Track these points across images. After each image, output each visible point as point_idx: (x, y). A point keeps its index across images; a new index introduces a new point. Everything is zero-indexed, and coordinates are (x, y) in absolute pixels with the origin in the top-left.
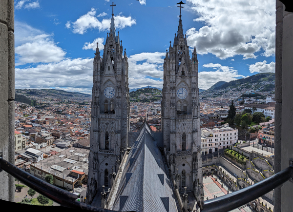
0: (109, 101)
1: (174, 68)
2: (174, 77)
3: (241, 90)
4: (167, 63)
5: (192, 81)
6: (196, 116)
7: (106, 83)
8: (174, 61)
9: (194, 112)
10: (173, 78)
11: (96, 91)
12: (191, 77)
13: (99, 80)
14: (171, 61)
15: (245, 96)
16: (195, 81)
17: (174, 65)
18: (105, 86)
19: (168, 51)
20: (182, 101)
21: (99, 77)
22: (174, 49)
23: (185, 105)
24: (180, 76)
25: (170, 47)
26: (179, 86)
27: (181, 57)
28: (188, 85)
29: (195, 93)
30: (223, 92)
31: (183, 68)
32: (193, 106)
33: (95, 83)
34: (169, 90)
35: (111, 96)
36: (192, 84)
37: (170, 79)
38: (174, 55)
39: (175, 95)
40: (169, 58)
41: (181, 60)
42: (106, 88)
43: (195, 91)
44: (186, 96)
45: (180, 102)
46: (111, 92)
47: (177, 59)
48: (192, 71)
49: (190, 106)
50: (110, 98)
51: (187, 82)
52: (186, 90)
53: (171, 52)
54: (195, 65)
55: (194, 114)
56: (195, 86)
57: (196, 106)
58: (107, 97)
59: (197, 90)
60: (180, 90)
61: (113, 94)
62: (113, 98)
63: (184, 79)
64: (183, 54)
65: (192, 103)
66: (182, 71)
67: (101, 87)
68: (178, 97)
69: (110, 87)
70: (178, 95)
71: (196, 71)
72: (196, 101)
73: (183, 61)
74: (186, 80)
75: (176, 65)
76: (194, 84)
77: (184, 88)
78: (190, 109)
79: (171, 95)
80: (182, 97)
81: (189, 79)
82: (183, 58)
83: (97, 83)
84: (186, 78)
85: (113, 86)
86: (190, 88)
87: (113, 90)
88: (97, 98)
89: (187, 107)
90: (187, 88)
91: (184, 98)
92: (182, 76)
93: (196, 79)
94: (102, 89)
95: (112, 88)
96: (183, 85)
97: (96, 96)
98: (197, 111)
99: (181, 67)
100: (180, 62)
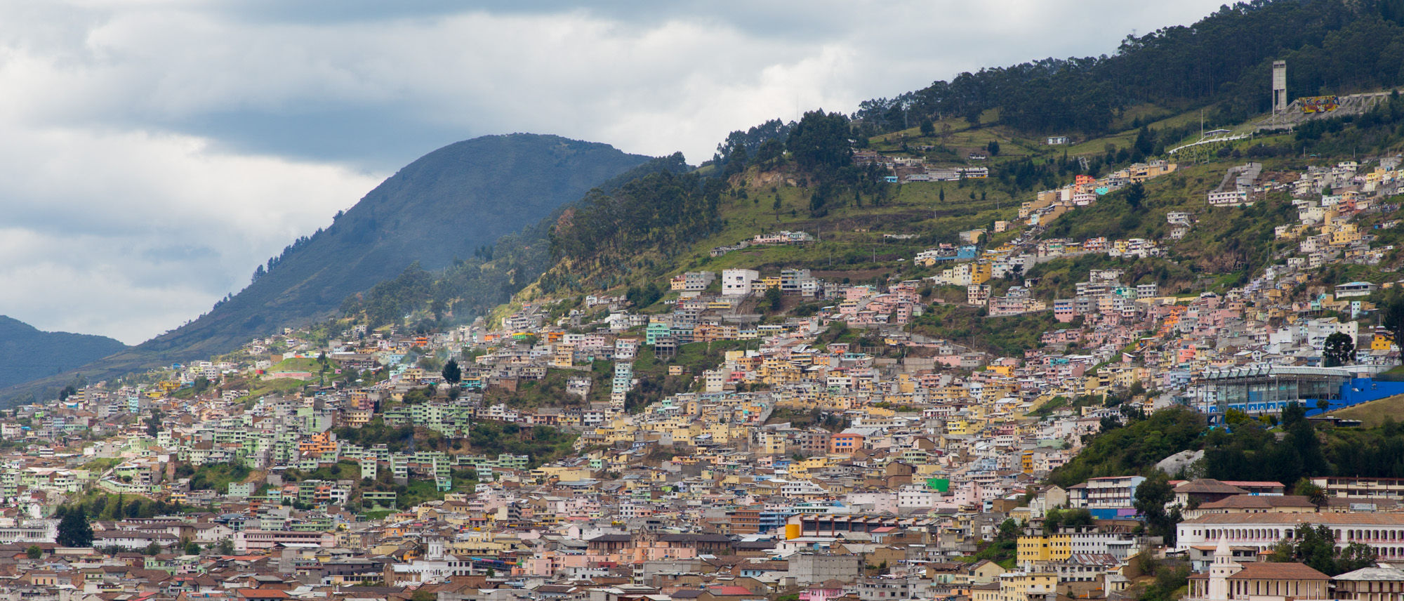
30: (580, 387)
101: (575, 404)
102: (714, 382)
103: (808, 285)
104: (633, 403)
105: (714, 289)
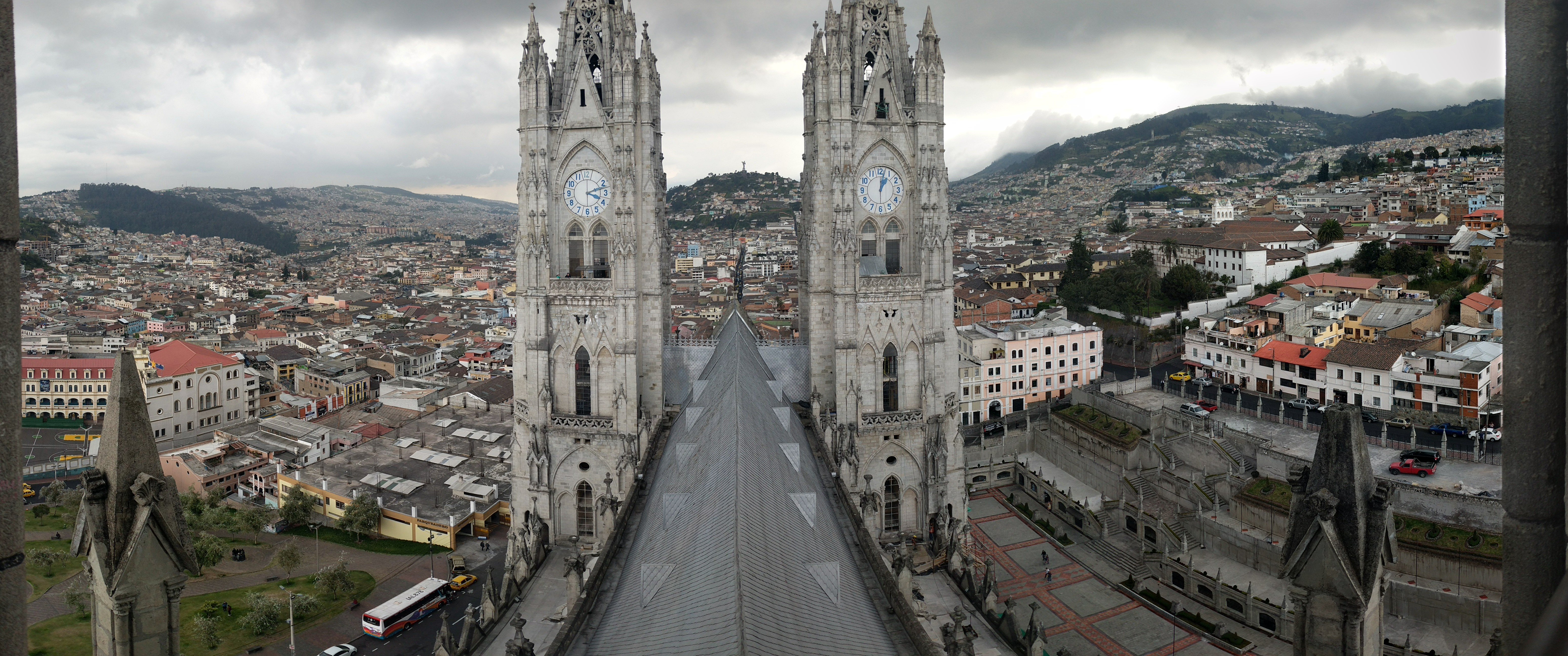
0: (587, 226)
1: (846, 90)
2: (849, 124)
3: (1110, 175)
4: (820, 70)
5: (921, 142)
6: (939, 282)
7: (571, 154)
8: (846, 63)
9: (929, 264)
10: (841, 133)
11: (532, 188)
12: (914, 125)
13: (544, 146)
14: (834, 63)
15: (1126, 197)
16: (933, 140)
17: (846, 79)
18: (572, 166)
19: (821, 26)
20: (881, 223)
21: (544, 133)
22: (845, 18)
23: (892, 236)
24: (869, 123)
25: (829, 14)
26: (869, 160)
27: (875, 47)
28: (901, 156)
29: (934, 187)
30: (1040, 184)
31: (882, 91)
32: (926, 238)
33: (530, 158)
34: (828, 176)
35: (593, 207)
36: (919, 153)
37: (830, 134)
38: (845, 42)
39: (851, 197)
40: (825, 51)
41: (873, 58)
42: (574, 177)
43: (934, 180)
44: (896, 200)
45: (873, 227)
46: (593, 193)
47: (857, 57)
48: (920, 101)
49: (912, 239)
50: (591, 215)
51: (897, 145)
52: (896, 176)
53: (833, 31)
54: (930, 77)
55: (929, 270)
56: (931, 160)
57: (937, 238)
58: (580, 213)
59: (940, 176)
60: (871, 178)
61: (601, 200)
62: (604, 217)
63: (888, 133)
64: (881, 37)
65: (921, 226)
66: (878, 100)
67: (555, 173)
68: (863, 204)
69: (590, 172)
70: (865, 199)
71: (933, 101)
72: (936, 219)
73: (881, 63)
74: (895, 138)
75: (852, 77)
76: (928, 154)
77: (887, 170)
78: (912, 251)
79: (835, 197)
80: (879, 205)
81: (905, 132)
82: (879, 53)
83: (536, 158)
84: (894, 129)
85: (601, 168)
86: (912, 170)
87: (600, 184)
88: (540, 218)
89: (901, 243)
90: (901, 171)
91: (888, 211)
92: (880, 120)
93: (935, 134)
94: (559, 182)
95: (596, 176)
96: (883, 155)
97: (535, 210)
98: (941, 258)
99: (873, 87)
100: (869, 67)
102: (1061, 183)
104: (1048, 186)
105: (1062, 168)
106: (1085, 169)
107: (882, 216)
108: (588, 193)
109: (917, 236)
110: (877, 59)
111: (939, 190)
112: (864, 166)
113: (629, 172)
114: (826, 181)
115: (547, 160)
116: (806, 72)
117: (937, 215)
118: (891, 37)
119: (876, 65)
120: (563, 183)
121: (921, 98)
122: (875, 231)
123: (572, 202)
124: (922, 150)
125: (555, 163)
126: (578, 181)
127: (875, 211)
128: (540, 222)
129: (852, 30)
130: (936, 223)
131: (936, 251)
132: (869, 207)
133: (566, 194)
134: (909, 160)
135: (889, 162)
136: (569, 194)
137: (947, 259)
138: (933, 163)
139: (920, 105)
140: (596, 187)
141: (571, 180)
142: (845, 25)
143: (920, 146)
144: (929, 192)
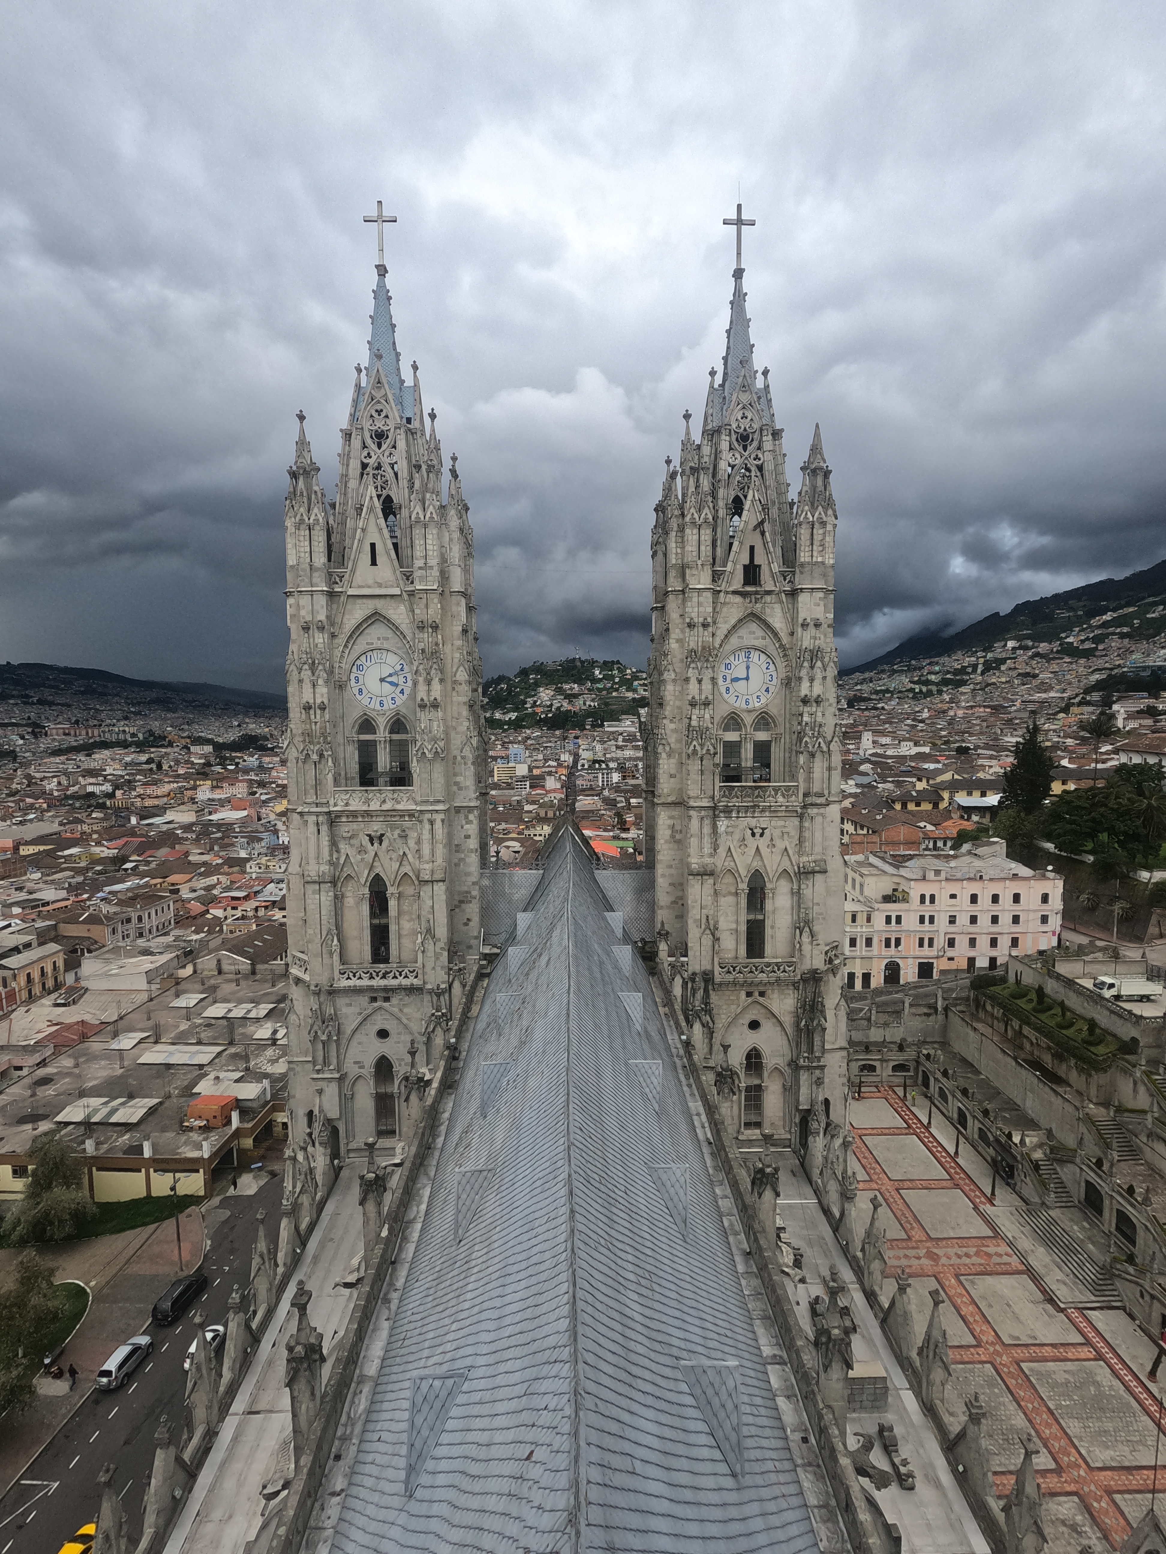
0: (382, 722)
1: (707, 550)
2: (708, 595)
3: (1088, 654)
4: (674, 524)
5: (803, 614)
6: (820, 795)
7: (358, 630)
8: (707, 513)
9: (810, 771)
10: (700, 607)
11: (306, 674)
12: (793, 594)
13: (322, 617)
14: (691, 512)
16: (818, 612)
17: (707, 534)
18: (361, 645)
19: (676, 463)
20: (748, 719)
21: (322, 600)
22: (706, 450)
23: (762, 736)
24: (734, 593)
25: (686, 444)
26: (734, 641)
27: (745, 488)
28: (775, 634)
29: (816, 674)
30: (970, 670)
31: (752, 548)
32: (806, 739)
33: (302, 632)
34: (682, 661)
35: (389, 698)
36: (800, 629)
37: (684, 608)
38: (706, 483)
39: (710, 687)
40: (680, 497)
41: (742, 504)
42: (363, 658)
43: (819, 664)
44: (767, 690)
45: (738, 724)
46: (389, 679)
47: (721, 504)
48: (802, 560)
49: (788, 740)
50: (386, 707)
51: (770, 620)
52: (769, 660)
53: (691, 468)
54: (817, 525)
55: (809, 779)
56: (815, 638)
57: (820, 740)
58: (372, 706)
59: (827, 659)
60: (737, 662)
61: (399, 689)
62: (404, 711)
63: (758, 605)
64: (753, 474)
65: (800, 724)
66: (747, 562)
67: (337, 653)
68: (726, 696)
69: (385, 653)
70: (728, 689)
71: (820, 559)
72: (819, 714)
73: (752, 510)
74: (768, 611)
75: (714, 530)
76: (812, 630)
77: (757, 653)
78: (787, 755)
79: (691, 686)
80: (745, 697)
81: (781, 602)
82: (750, 497)
83: (311, 632)
84: (768, 598)
85: (399, 648)
86: (790, 652)
87: (398, 667)
88: (318, 712)
89: (773, 744)
90: (775, 653)
91: (757, 705)
92: (749, 589)
93: (822, 603)
94: (343, 665)
95: (392, 659)
96: (752, 634)
97: (311, 701)
98: (826, 765)
99: (741, 543)
100: (736, 518)
101: (969, 674)
102: (1003, 668)
103: (1030, 643)
104: (983, 673)
105: (1005, 645)
106: (1043, 647)
107: (749, 711)
108: (382, 680)
109: (795, 737)
110: (747, 505)
111: (824, 678)
112: (728, 648)
113: (433, 655)
114: (678, 666)
115: (326, 636)
116: (655, 527)
117: (820, 709)
118: (766, 474)
119: (745, 513)
120: (348, 666)
121: (803, 556)
122: (740, 729)
123: (360, 691)
124: (804, 625)
125: (336, 641)
126: (369, 663)
127: (741, 704)
128: (318, 717)
129: (715, 467)
130: (819, 719)
131: (818, 755)
132: (732, 699)
133: (353, 681)
134: (785, 639)
135: (758, 643)
136: (357, 681)
137: (833, 765)
138: (817, 642)
139: (802, 565)
140: (392, 671)
141: (359, 662)
142: (706, 459)
143: (800, 621)
144: (812, 680)
